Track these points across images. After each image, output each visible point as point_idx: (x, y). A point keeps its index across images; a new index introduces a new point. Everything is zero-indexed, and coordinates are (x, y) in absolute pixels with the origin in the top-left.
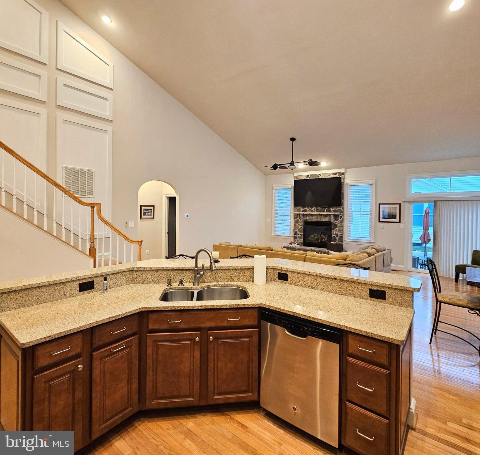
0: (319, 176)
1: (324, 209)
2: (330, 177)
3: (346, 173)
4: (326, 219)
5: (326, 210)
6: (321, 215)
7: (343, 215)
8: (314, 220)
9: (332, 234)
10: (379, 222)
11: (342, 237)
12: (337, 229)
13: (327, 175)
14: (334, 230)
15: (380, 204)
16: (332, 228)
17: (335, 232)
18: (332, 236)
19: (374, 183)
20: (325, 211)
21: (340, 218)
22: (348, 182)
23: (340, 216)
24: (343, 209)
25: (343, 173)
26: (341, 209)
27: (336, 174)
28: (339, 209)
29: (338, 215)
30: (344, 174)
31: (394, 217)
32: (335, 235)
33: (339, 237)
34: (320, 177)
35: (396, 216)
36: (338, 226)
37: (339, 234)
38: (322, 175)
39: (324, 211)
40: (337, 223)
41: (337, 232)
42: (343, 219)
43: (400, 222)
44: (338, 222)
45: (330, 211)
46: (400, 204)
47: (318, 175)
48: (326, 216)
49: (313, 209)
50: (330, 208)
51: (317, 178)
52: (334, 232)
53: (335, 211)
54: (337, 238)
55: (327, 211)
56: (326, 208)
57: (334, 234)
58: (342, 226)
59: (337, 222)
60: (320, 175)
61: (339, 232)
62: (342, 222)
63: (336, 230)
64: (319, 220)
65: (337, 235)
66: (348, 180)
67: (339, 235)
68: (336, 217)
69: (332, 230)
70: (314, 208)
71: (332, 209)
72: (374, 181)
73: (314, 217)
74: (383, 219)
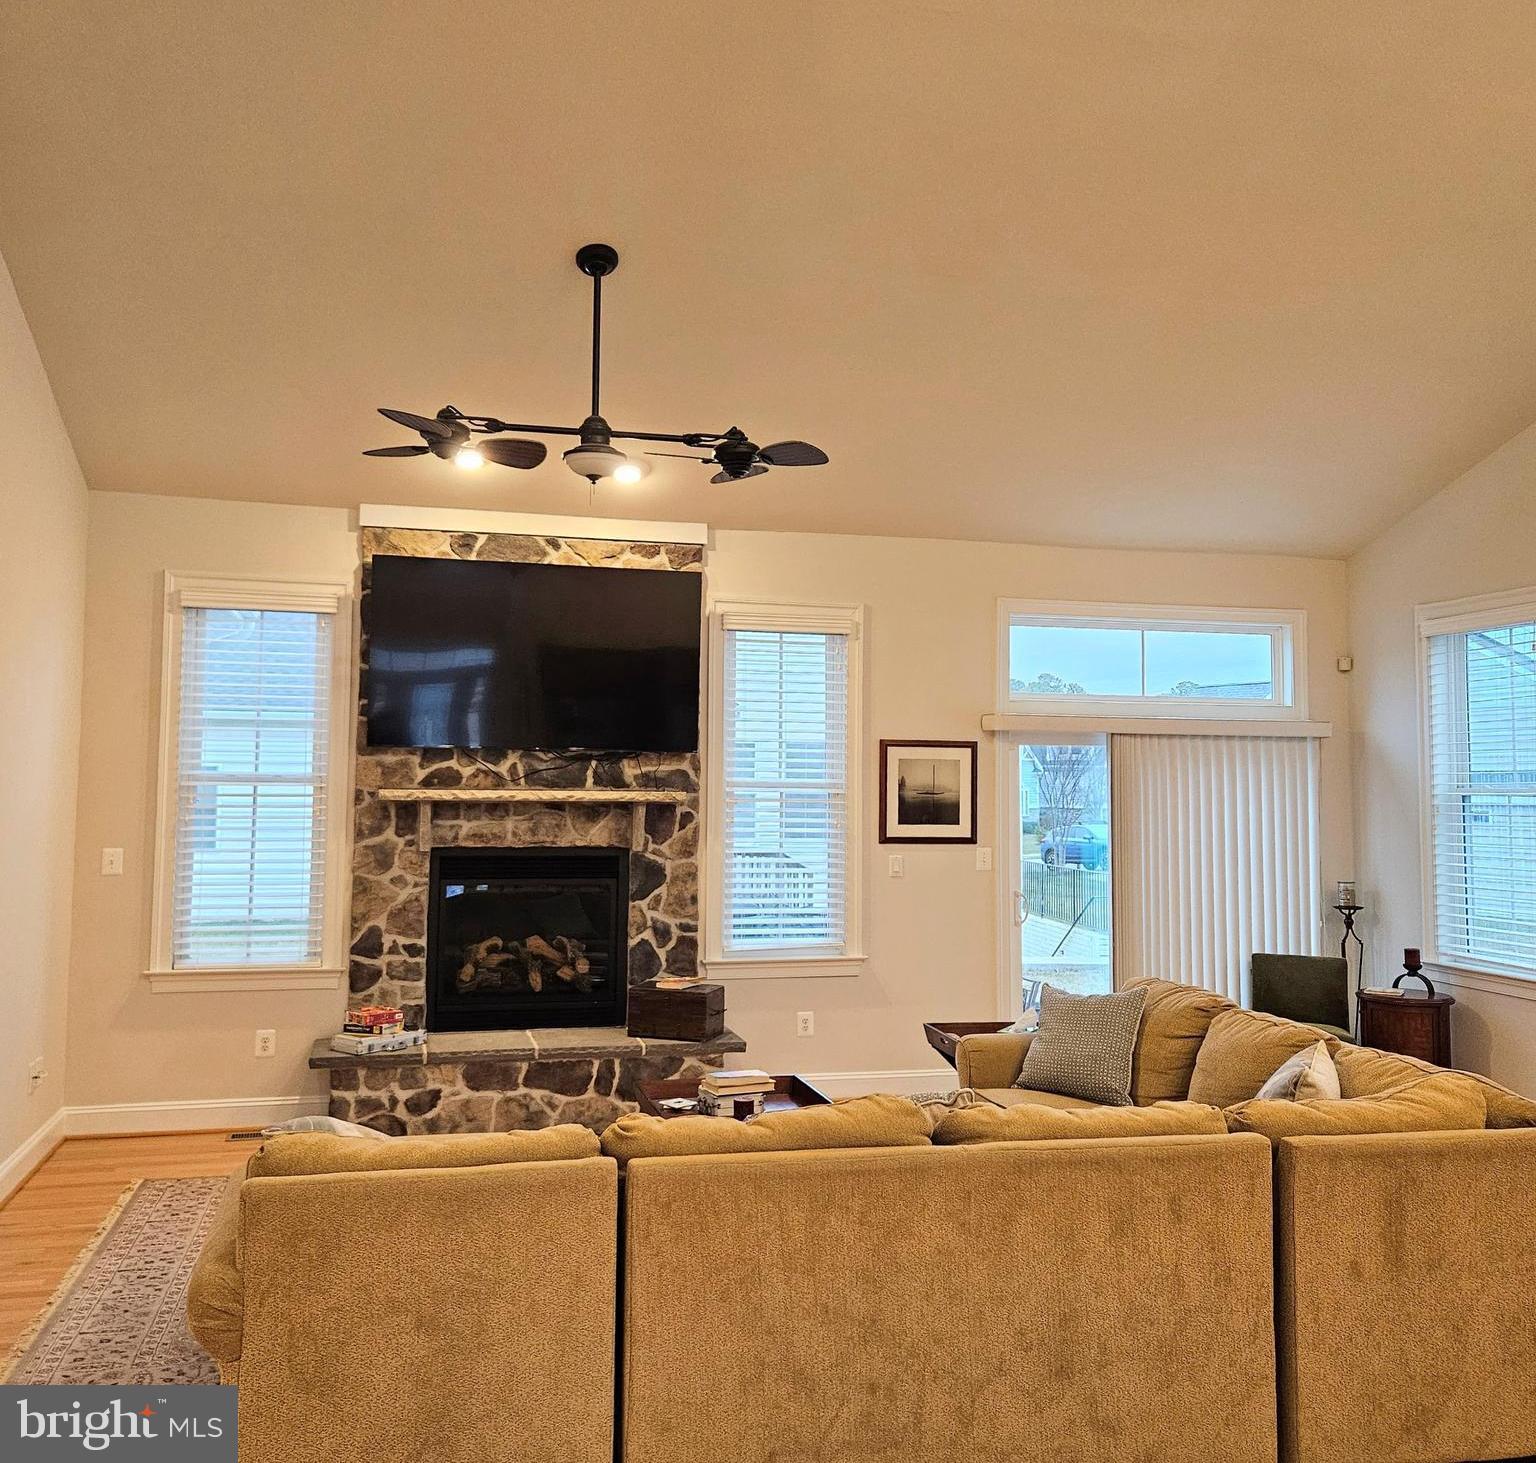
0: (549, 549)
1: (577, 766)
2: (617, 564)
3: (709, 552)
4: (598, 835)
5: (595, 772)
6: (556, 806)
7: (694, 803)
8: (509, 841)
9: (632, 931)
10: (885, 840)
11: (693, 944)
12: (664, 896)
13: (603, 547)
14: (643, 904)
15: (884, 745)
16: (633, 887)
17: (650, 914)
18: (632, 943)
19: (858, 624)
20: (590, 781)
21: (682, 827)
22: (720, 609)
23: (679, 811)
24: (697, 769)
25: (698, 553)
26: (685, 766)
27: (651, 549)
28: (674, 766)
29: (670, 807)
30: (699, 561)
31: (943, 812)
32: (648, 935)
33: (672, 944)
34: (554, 558)
35: (956, 806)
36: (668, 872)
37: (673, 922)
38: (564, 547)
39: (579, 784)
40: (664, 855)
41: (659, 916)
42: (696, 831)
43: (972, 840)
44: (667, 852)
45: (619, 783)
46: (973, 746)
47: (542, 543)
48: (592, 811)
49: (503, 768)
50: (621, 757)
51: (533, 560)
52: (645, 913)
53: (648, 781)
54: (662, 954)
55: (599, 782)
56: (594, 763)
57: (641, 929)
58: (692, 875)
59: (664, 848)
60: (553, 543)
61: (674, 913)
62: (689, 849)
63: (658, 899)
64: (545, 838)
65: (662, 933)
66: (722, 595)
67: (676, 933)
68: (660, 817)
69: (631, 904)
70: (513, 758)
71: (629, 770)
72: (859, 616)
73: (510, 824)
74: (900, 823)
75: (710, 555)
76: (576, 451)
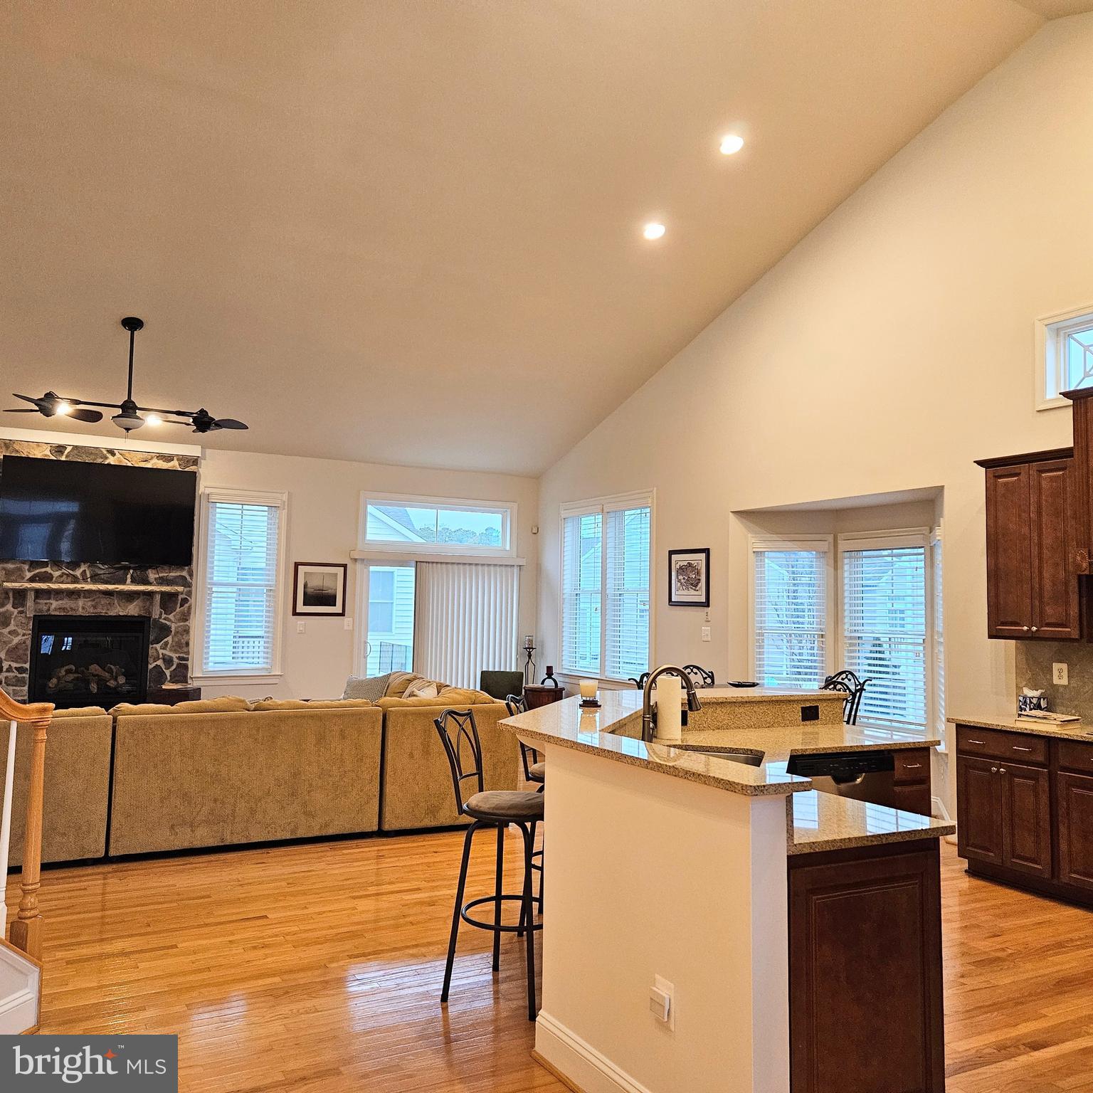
0: (109, 455)
1: (122, 571)
2: (149, 465)
3: (202, 461)
4: (133, 609)
5: (132, 576)
6: (108, 594)
7: (189, 593)
8: (80, 612)
9: (151, 660)
10: (295, 613)
11: (186, 667)
12: (170, 642)
13: (140, 456)
14: (158, 646)
15: (297, 565)
16: (152, 638)
17: (161, 651)
18: (150, 667)
19: (284, 502)
20: (129, 580)
21: (182, 606)
22: (208, 490)
23: (180, 598)
24: (191, 575)
25: (195, 461)
26: (185, 573)
27: (168, 458)
28: (178, 574)
29: (175, 595)
30: (196, 465)
31: (329, 600)
32: (160, 663)
33: (174, 667)
34: (112, 460)
35: (335, 597)
36: (173, 629)
37: (174, 656)
38: (118, 455)
39: (124, 582)
40: (172, 620)
41: (167, 652)
42: (190, 608)
43: (342, 614)
44: (173, 619)
45: (147, 582)
46: (345, 566)
47: (105, 452)
48: (130, 596)
49: (78, 573)
50: (147, 569)
51: (99, 461)
52: (159, 651)
53: (162, 581)
54: (168, 673)
55: (134, 581)
56: (131, 571)
57: (157, 659)
58: (187, 631)
59: (171, 617)
60: (112, 452)
61: (176, 651)
62: (185, 617)
63: (166, 643)
64: (102, 611)
65: (168, 661)
66: (208, 484)
67: (176, 661)
68: (169, 601)
69: (151, 646)
70: (83, 567)
71: (152, 575)
72: (285, 497)
73: (81, 602)
74: (304, 605)
75: (203, 463)
76: (119, 416)
